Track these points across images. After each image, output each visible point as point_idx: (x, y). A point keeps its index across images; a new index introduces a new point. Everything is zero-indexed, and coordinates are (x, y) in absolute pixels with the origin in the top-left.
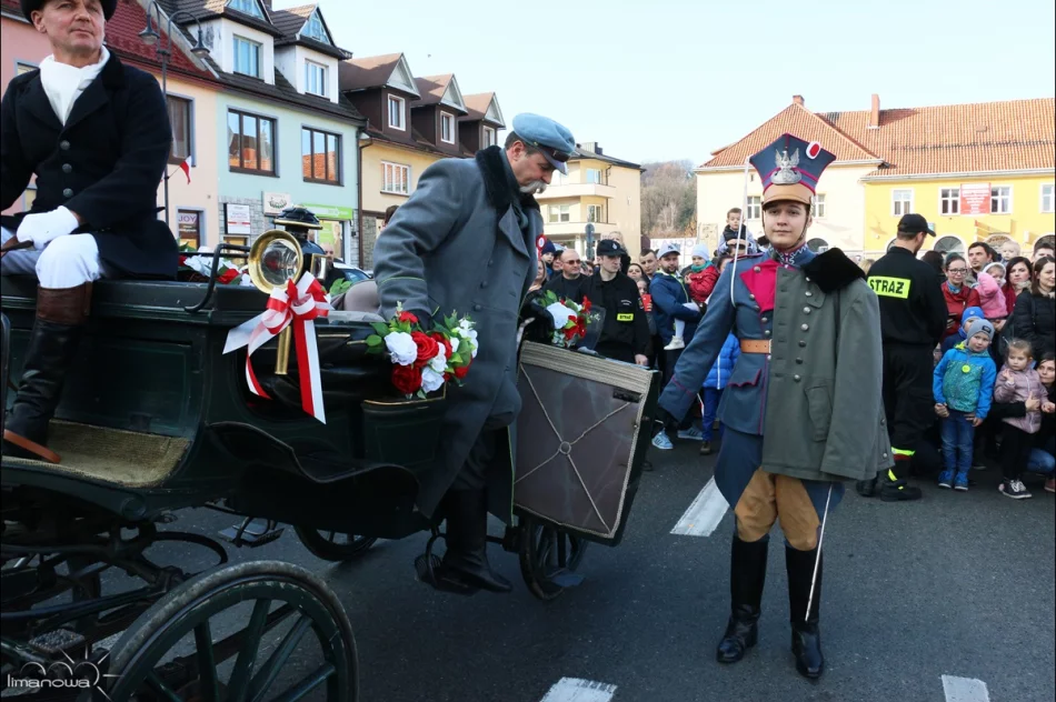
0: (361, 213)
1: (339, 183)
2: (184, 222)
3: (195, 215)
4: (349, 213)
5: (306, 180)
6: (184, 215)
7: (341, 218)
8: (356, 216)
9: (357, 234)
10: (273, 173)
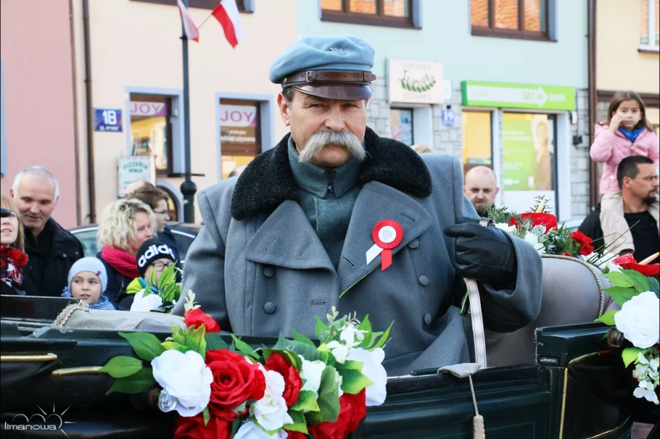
0: (594, 95)
1: (547, 35)
2: (230, 123)
3: (252, 110)
4: (570, 100)
5: (476, 31)
6: (231, 108)
7: (553, 108)
8: (582, 104)
9: (585, 139)
10: (410, 22)
